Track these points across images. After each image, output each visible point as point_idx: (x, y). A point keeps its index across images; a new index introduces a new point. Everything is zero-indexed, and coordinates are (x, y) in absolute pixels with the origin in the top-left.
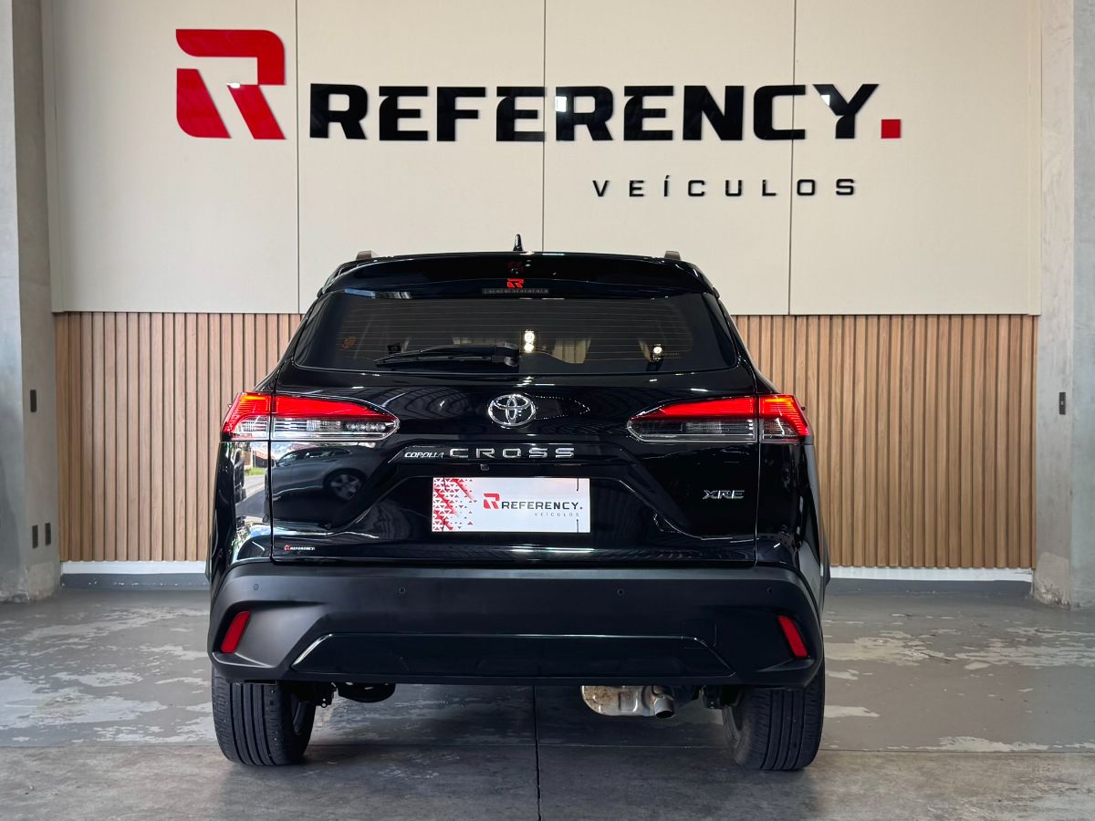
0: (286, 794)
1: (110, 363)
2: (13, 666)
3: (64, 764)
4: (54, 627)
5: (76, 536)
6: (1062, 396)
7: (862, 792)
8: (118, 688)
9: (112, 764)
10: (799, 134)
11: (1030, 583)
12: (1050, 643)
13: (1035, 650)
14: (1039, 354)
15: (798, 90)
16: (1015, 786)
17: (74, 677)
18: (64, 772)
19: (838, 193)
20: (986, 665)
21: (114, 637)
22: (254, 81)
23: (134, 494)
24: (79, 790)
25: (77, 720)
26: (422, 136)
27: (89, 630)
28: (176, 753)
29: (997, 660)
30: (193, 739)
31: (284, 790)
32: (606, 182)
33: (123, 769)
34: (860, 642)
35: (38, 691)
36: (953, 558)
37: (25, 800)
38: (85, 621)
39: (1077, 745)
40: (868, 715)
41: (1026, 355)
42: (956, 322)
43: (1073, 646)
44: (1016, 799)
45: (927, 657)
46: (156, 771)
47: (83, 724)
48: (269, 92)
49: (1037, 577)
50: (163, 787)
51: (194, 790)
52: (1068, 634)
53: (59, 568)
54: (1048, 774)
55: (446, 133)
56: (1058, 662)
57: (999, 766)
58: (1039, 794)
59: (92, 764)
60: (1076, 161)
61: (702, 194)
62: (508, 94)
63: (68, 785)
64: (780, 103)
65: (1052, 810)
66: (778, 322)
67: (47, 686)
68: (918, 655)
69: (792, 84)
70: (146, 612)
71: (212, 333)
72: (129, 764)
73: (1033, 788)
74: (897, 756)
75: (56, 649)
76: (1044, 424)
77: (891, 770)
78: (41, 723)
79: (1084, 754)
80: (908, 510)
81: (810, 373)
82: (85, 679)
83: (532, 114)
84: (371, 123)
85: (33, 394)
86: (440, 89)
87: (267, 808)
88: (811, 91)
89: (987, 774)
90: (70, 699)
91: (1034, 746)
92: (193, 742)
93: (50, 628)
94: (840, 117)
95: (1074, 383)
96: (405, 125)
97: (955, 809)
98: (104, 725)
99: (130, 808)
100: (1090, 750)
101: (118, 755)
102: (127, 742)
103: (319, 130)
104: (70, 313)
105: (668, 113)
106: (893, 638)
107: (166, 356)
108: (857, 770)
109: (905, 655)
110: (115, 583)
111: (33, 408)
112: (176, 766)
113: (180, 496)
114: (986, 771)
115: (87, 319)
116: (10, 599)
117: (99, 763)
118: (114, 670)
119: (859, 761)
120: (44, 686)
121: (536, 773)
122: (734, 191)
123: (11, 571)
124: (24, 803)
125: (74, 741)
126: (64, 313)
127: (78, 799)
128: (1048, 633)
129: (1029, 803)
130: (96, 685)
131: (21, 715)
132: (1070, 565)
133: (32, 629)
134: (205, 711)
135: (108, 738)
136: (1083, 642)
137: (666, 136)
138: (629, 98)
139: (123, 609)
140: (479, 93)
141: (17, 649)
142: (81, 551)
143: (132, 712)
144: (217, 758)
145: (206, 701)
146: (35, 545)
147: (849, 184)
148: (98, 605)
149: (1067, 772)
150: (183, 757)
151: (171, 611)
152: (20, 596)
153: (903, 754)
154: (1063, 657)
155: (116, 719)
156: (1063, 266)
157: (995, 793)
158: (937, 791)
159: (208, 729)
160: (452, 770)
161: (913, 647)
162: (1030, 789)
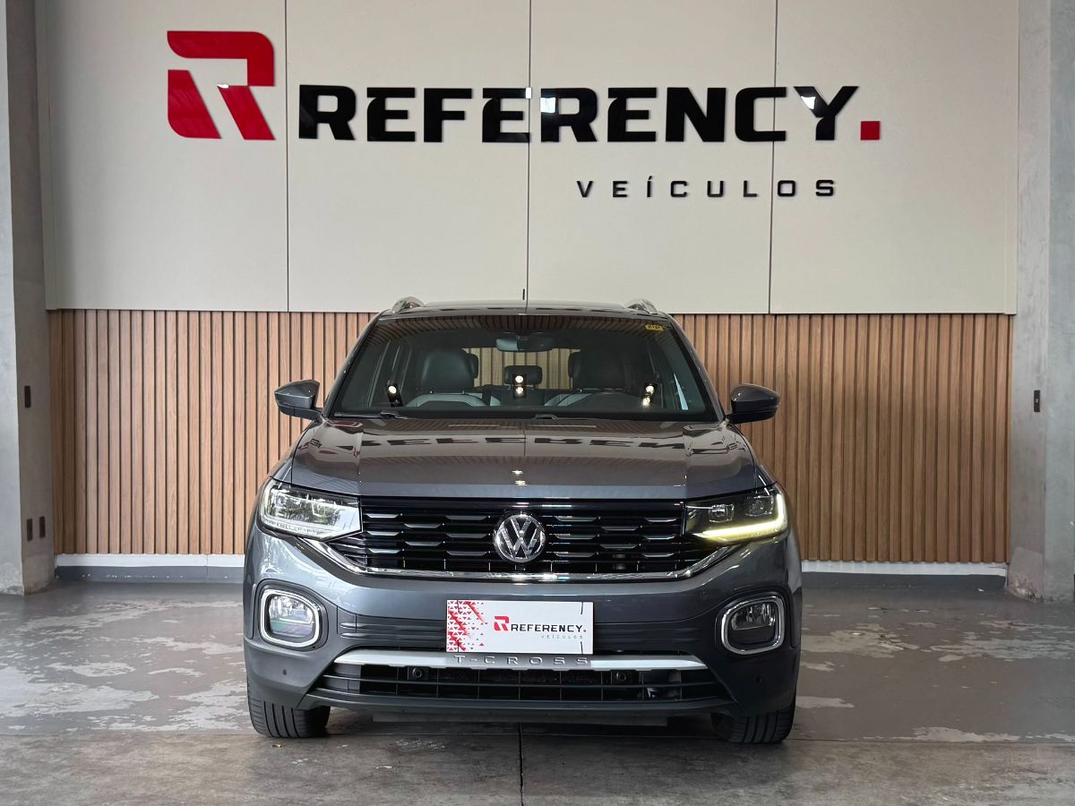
0: (274, 781)
1: (103, 360)
2: (9, 657)
3: (59, 752)
4: (49, 618)
5: (69, 529)
6: (1037, 394)
7: (836, 781)
8: (113, 678)
9: (105, 752)
10: (779, 136)
11: (1004, 578)
12: (1024, 637)
13: (1008, 643)
14: (1014, 352)
15: (779, 92)
16: (986, 777)
17: (68, 668)
18: (57, 760)
19: (818, 194)
21: (108, 626)
22: (244, 82)
23: (126, 490)
24: (73, 777)
25: (73, 709)
26: (409, 137)
27: (83, 622)
28: (168, 741)
29: (970, 652)
30: (184, 727)
31: (272, 778)
32: (591, 183)
33: (116, 757)
34: (838, 634)
35: (33, 681)
36: (929, 553)
37: (21, 786)
38: (78, 613)
39: (1048, 736)
40: (843, 706)
41: (1002, 354)
42: (933, 321)
43: (1046, 639)
44: (989, 789)
45: (902, 649)
46: (148, 759)
47: (76, 712)
48: (259, 92)
49: (1010, 572)
50: (155, 774)
51: (184, 778)
52: (1041, 627)
53: (52, 561)
54: (1019, 764)
55: (433, 134)
56: (1028, 656)
57: (971, 756)
58: (1010, 784)
59: (86, 752)
60: (1052, 162)
61: (685, 195)
62: (494, 95)
63: (63, 773)
64: (762, 107)
65: (1023, 799)
66: (758, 321)
67: (42, 676)
68: (892, 647)
69: (773, 86)
70: (140, 603)
71: (203, 330)
72: (122, 753)
73: (1007, 779)
74: (871, 746)
75: (51, 640)
76: (1020, 421)
77: (865, 759)
78: (36, 713)
79: (1055, 744)
80: (885, 506)
82: (79, 670)
83: (518, 116)
84: (359, 124)
86: (427, 91)
87: (258, 795)
88: (792, 93)
89: (960, 763)
90: (64, 689)
91: (1005, 737)
92: (185, 730)
93: (45, 620)
94: (821, 119)
95: (1048, 380)
96: (392, 125)
97: (928, 798)
98: (98, 714)
99: (124, 795)
100: (1062, 741)
101: (112, 744)
102: (120, 731)
103: (308, 131)
104: (63, 311)
105: (652, 115)
106: (868, 631)
107: (158, 353)
108: (833, 760)
109: (882, 647)
110: (108, 576)
111: (28, 404)
112: (168, 755)
113: (172, 490)
114: (959, 760)
115: (80, 317)
116: (5, 591)
117: (92, 752)
118: (107, 661)
119: (835, 750)
120: (39, 676)
121: (519, 761)
122: (716, 191)
123: (6, 564)
124: (19, 790)
125: (69, 730)
126: (58, 311)
127: (73, 786)
128: (1021, 626)
129: (1000, 792)
130: (90, 675)
131: (17, 704)
132: (1043, 560)
133: (27, 620)
134: (196, 700)
135: (102, 727)
136: (1055, 635)
137: (649, 137)
138: (613, 100)
139: (115, 601)
140: (466, 94)
141: (12, 639)
142: (74, 544)
143: (126, 701)
144: (208, 746)
145: (196, 691)
146: (30, 537)
147: (828, 185)
148: (92, 597)
149: (1037, 762)
150: (174, 745)
151: (163, 602)
152: (15, 588)
153: (878, 744)
154: (1035, 649)
155: (112, 707)
156: (1038, 267)
157: (967, 782)
158: (910, 780)
159: (200, 719)
160: (437, 758)
161: (889, 639)
162: (1002, 778)
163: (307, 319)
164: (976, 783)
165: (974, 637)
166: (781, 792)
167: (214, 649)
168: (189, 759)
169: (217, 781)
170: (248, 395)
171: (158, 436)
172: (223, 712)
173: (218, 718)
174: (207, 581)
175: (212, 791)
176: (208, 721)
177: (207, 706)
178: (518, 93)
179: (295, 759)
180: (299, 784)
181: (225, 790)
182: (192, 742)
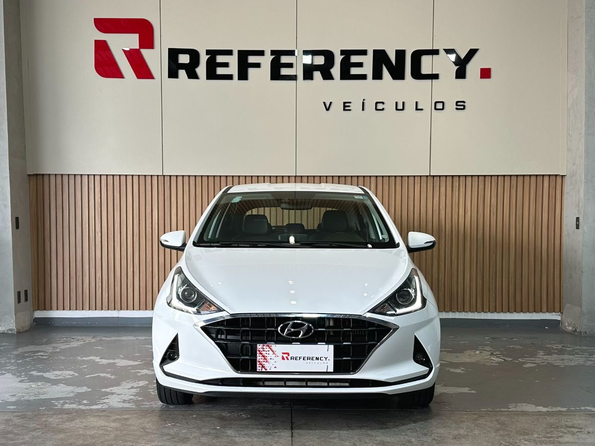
0: (155, 436)
1: (59, 203)
2: (7, 368)
3: (35, 421)
4: (30, 347)
6: (578, 219)
7: (466, 433)
8: (64, 380)
9: (61, 421)
10: (435, 77)
11: (560, 321)
12: (571, 353)
13: (561, 357)
14: (565, 196)
15: (435, 52)
16: (548, 431)
17: (39, 374)
18: (34, 425)
19: (457, 109)
20: (535, 365)
21: (63, 351)
22: (137, 47)
23: (73, 275)
24: (43, 434)
25: (43, 397)
26: (229, 77)
27: (49, 348)
28: (96, 414)
29: (541, 362)
30: (105, 406)
31: (154, 434)
32: (331, 103)
33: (67, 423)
34: (468, 352)
35: (21, 381)
36: (518, 307)
37: (13, 440)
38: (47, 343)
39: (583, 408)
40: (470, 392)
41: (558, 196)
42: (520, 179)
43: (583, 354)
44: (550, 437)
45: (503, 360)
46: (85, 424)
47: (45, 399)
48: (145, 52)
49: (563, 317)
50: (88, 432)
51: (105, 434)
52: (580, 348)
53: (32, 315)
54: (567, 423)
55: (243, 76)
56: (572, 364)
57: (540, 419)
58: (561, 434)
59: (50, 420)
60: (586, 91)
61: (383, 109)
62: (277, 54)
63: (37, 432)
64: (425, 60)
65: (568, 443)
66: (424, 179)
67: (26, 378)
68: (498, 360)
69: (432, 49)
70: (80, 338)
71: (115, 186)
72: (70, 421)
73: (558, 431)
74: (485, 414)
75: (31, 358)
76: (568, 234)
77: (482, 421)
78: (22, 399)
79: (587, 413)
80: (494, 282)
81: (441, 208)
82: (47, 375)
83: (290, 65)
84: (201, 70)
85: (17, 219)
86: (241, 53)
87: (145, 444)
88: (442, 52)
89: (534, 423)
90: (38, 386)
91: (559, 409)
92: (106, 408)
93: (27, 347)
94: (458, 67)
95: (584, 212)
96: (220, 71)
97: (516, 443)
98: (57, 399)
99: (71, 445)
100: (591, 411)
101: (64, 416)
102: (70, 409)
103: (173, 74)
104: (37, 175)
105: (364, 65)
106: (485, 350)
107: (90, 198)
108: (464, 422)
109: (492, 360)
110: (63, 323)
111: (17, 227)
112: (96, 422)
113: (98, 275)
114: (533, 422)
115: (46, 179)
116: (6, 332)
117: (53, 420)
118: (62, 370)
119: (465, 416)
120: (24, 379)
121: (291, 424)
122: (400, 108)
123: (6, 316)
124: (12, 442)
125: (41, 408)
126: (33, 175)
127: (42, 439)
128: (569, 347)
129: (556, 439)
130: (53, 378)
131: (13, 394)
132: (581, 311)
133: (18, 348)
134: (112, 391)
135: (59, 406)
136: (587, 352)
137: (363, 77)
138: (343, 56)
139: (67, 337)
140: (261, 53)
141: (10, 358)
142: (45, 305)
143: (73, 392)
144: (118, 417)
145: (112, 386)
146: (19, 301)
147: (462, 104)
148: (54, 335)
149: (577, 422)
150: (100, 416)
151: (94, 337)
152: (11, 330)
153: (489, 413)
154: (576, 360)
155: (64, 396)
156: (578, 149)
157: (538, 434)
158: (506, 433)
159: (114, 402)
160: (246, 422)
161: (495, 355)
162: (557, 431)
163: (173, 180)
164: (543, 434)
165: (543, 354)
166: (435, 439)
167: (122, 363)
168: (107, 424)
169: (123, 436)
170: (141, 222)
171: (90, 245)
172: (127, 398)
173: (124, 401)
174: (119, 326)
175: (121, 441)
176: (118, 403)
177: (119, 395)
178: (291, 53)
179: (166, 424)
180: (169, 437)
181: (127, 441)
182: (109, 414)
